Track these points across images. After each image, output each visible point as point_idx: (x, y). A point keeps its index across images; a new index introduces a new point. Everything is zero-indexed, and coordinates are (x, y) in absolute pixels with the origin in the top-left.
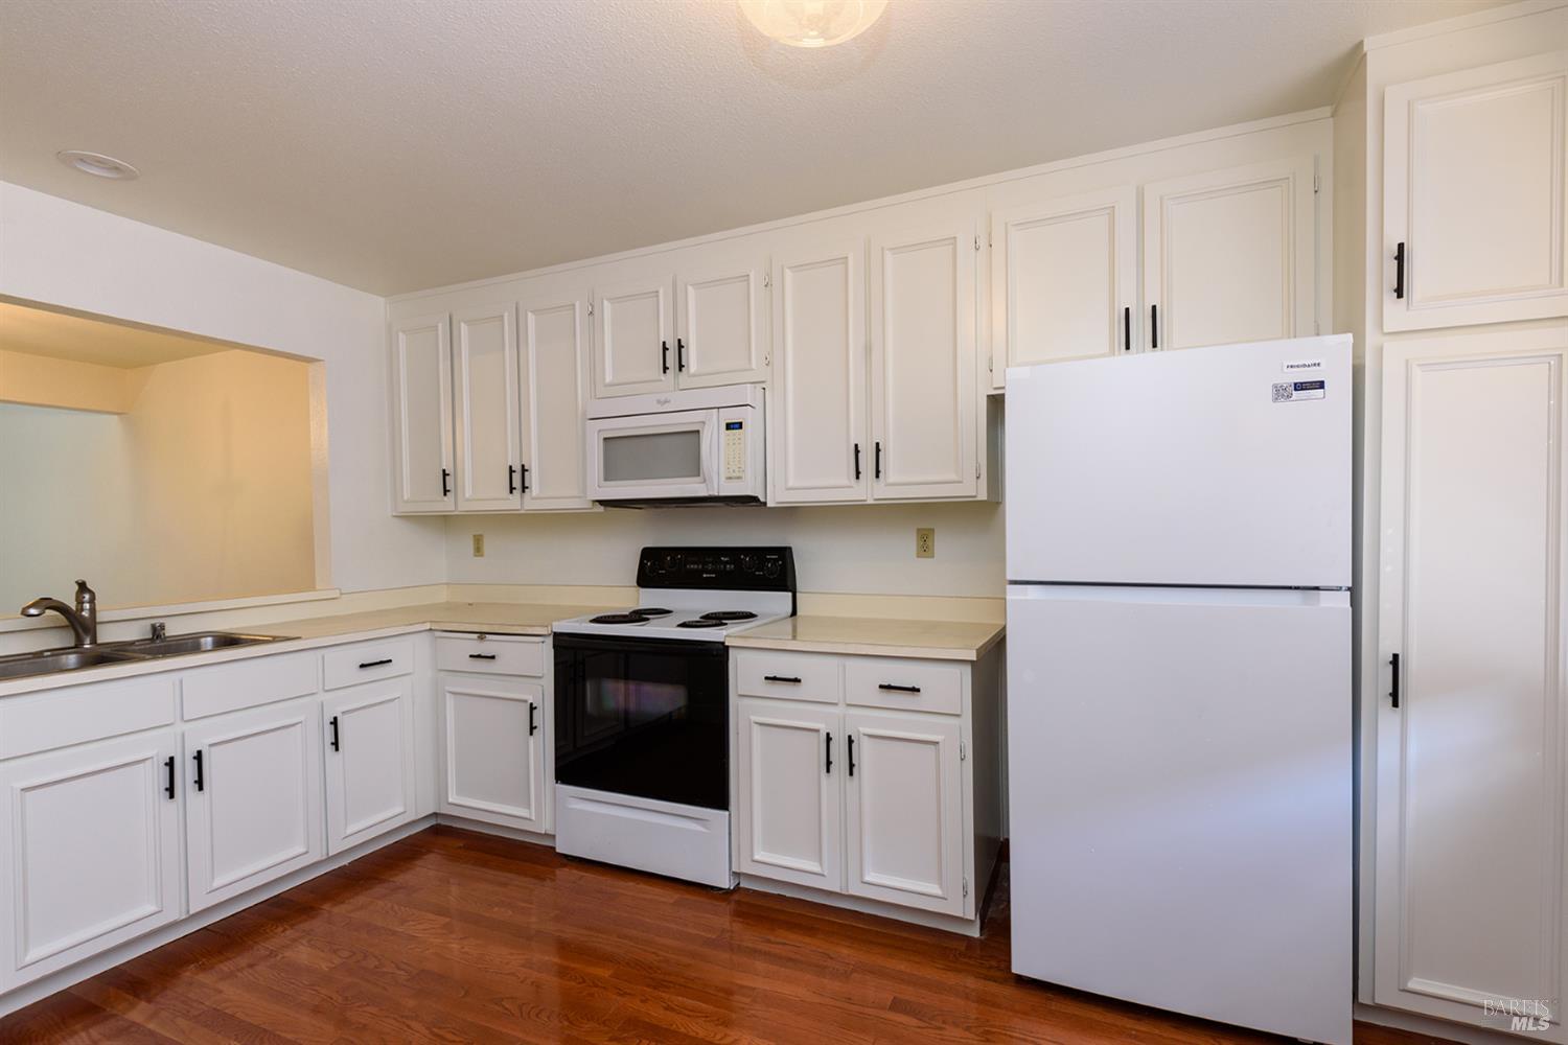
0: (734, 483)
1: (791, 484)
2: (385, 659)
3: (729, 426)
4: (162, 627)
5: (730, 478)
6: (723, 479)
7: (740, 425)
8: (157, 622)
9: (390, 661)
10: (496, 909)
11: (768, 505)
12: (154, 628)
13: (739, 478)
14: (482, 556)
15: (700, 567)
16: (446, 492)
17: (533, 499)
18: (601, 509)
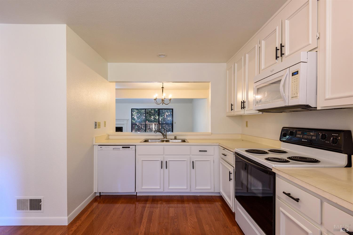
0: (294, 99)
1: (327, 97)
2: (206, 150)
3: (293, 74)
4: (176, 137)
5: (293, 97)
6: (290, 98)
7: (297, 73)
8: (175, 136)
9: (206, 151)
10: (207, 226)
11: (318, 109)
12: (175, 137)
13: (296, 97)
14: (247, 127)
15: (302, 136)
16: (232, 110)
17: (246, 110)
18: (261, 113)
